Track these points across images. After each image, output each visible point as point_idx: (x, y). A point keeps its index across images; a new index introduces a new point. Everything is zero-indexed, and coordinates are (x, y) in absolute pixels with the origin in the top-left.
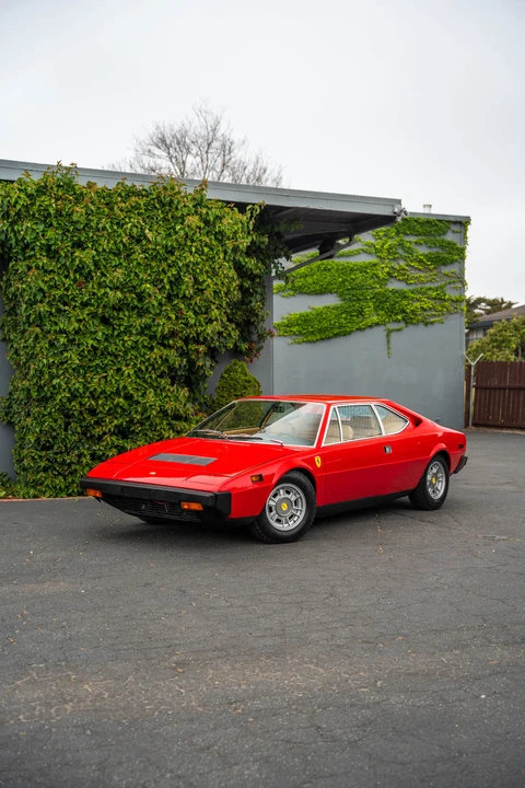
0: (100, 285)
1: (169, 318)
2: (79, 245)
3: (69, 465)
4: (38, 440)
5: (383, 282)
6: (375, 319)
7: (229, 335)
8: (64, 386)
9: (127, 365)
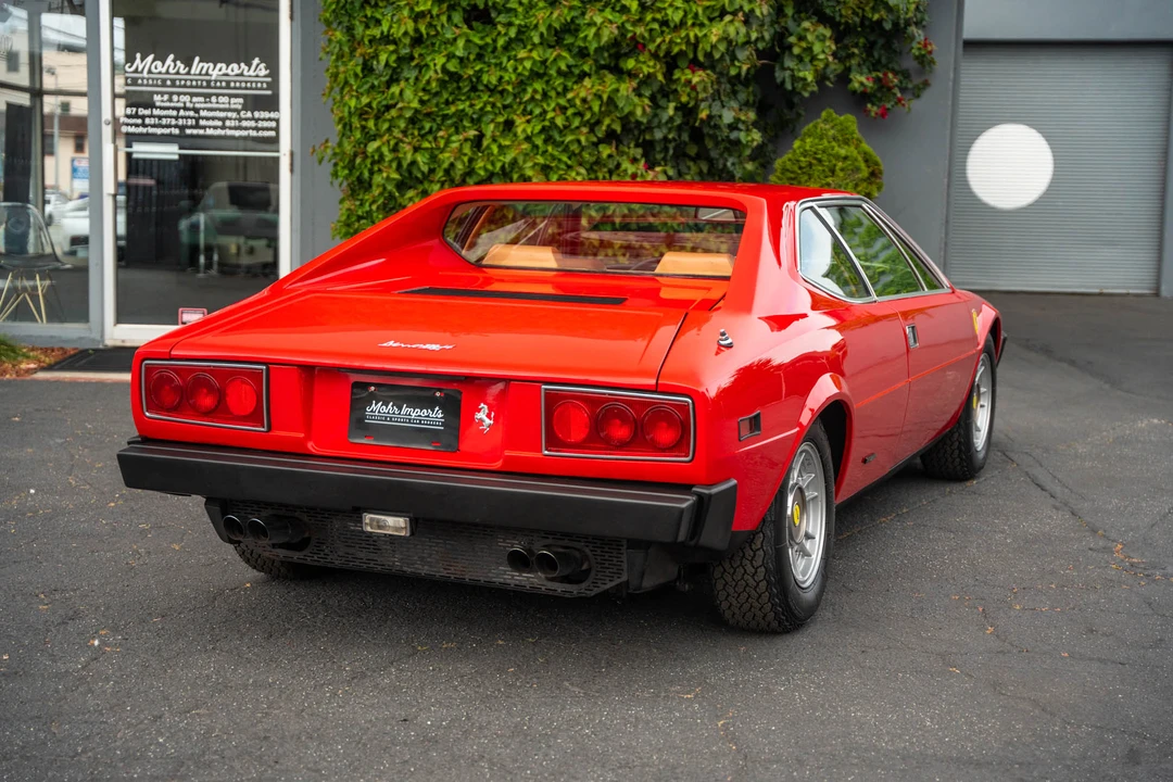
7: (809, 49)
8: (388, 156)
9: (526, 114)
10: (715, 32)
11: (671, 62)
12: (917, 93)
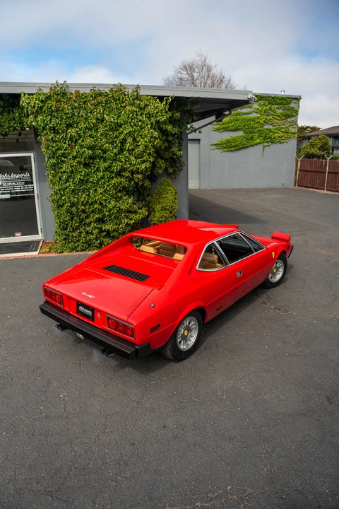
0: (82, 146)
1: (122, 162)
2: (69, 126)
3: (76, 237)
4: (59, 226)
5: (262, 125)
6: (258, 141)
7: (160, 166)
9: (100, 187)
10: (143, 166)
11: (132, 173)
12: (180, 171)
